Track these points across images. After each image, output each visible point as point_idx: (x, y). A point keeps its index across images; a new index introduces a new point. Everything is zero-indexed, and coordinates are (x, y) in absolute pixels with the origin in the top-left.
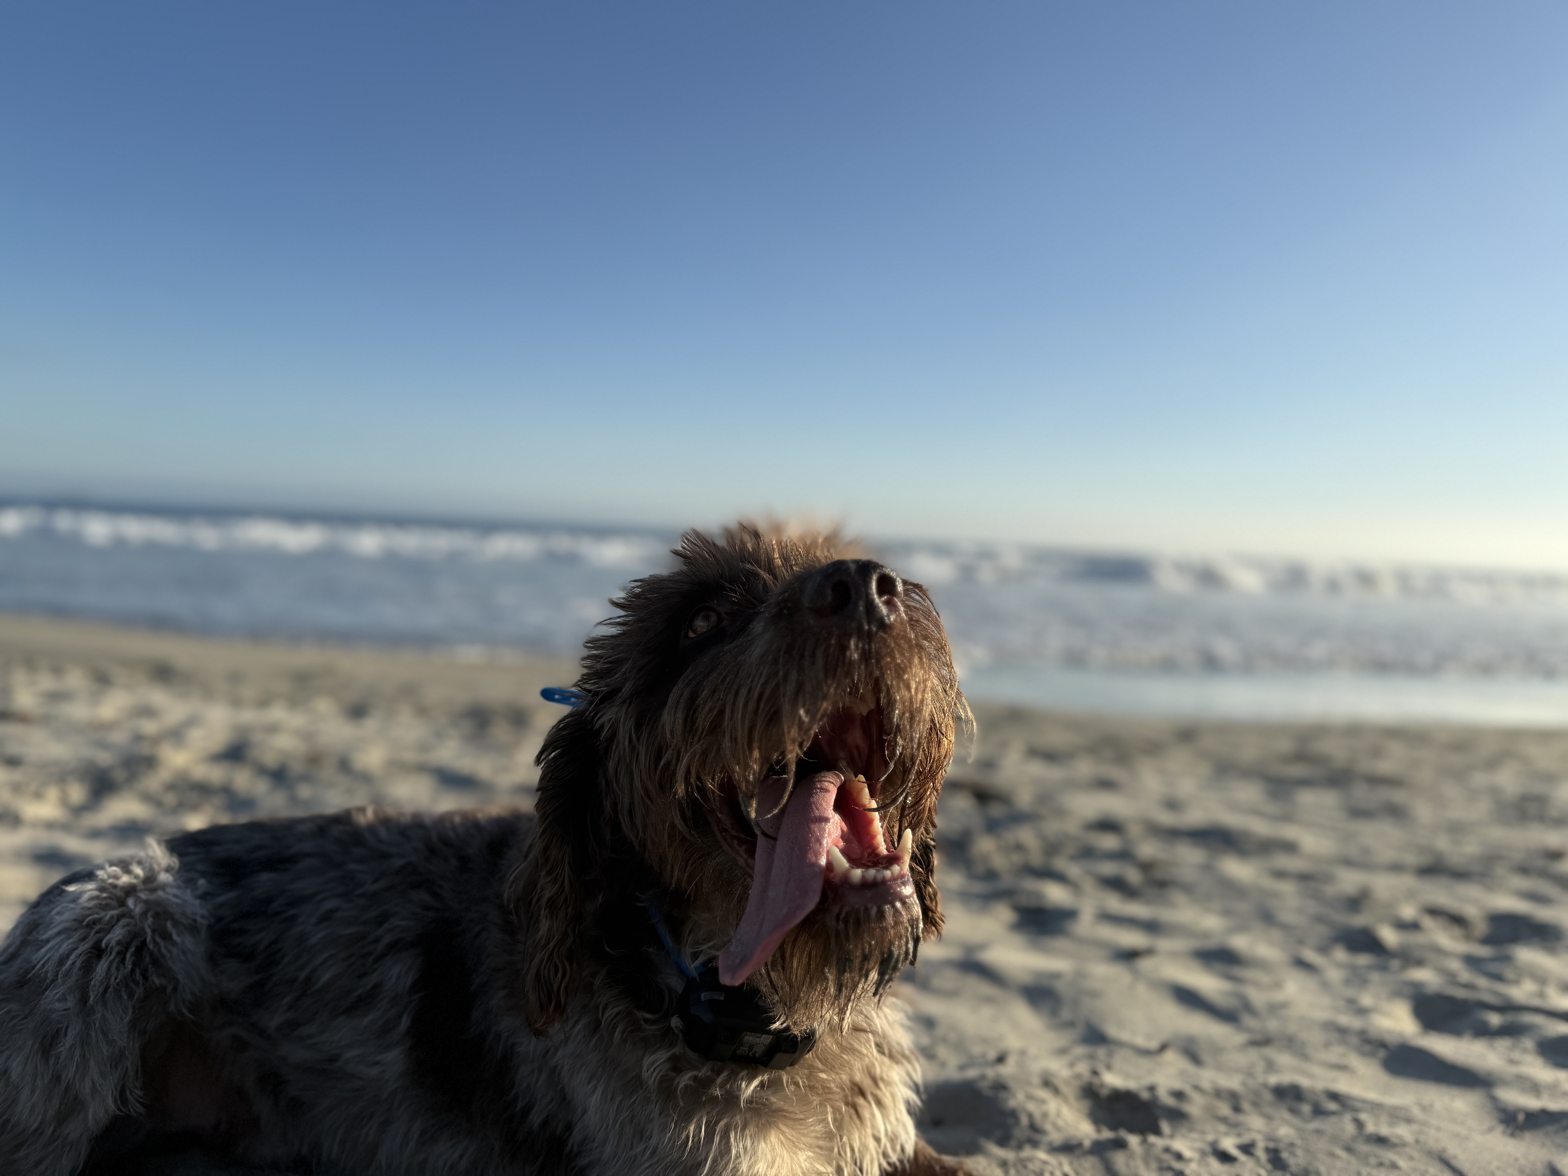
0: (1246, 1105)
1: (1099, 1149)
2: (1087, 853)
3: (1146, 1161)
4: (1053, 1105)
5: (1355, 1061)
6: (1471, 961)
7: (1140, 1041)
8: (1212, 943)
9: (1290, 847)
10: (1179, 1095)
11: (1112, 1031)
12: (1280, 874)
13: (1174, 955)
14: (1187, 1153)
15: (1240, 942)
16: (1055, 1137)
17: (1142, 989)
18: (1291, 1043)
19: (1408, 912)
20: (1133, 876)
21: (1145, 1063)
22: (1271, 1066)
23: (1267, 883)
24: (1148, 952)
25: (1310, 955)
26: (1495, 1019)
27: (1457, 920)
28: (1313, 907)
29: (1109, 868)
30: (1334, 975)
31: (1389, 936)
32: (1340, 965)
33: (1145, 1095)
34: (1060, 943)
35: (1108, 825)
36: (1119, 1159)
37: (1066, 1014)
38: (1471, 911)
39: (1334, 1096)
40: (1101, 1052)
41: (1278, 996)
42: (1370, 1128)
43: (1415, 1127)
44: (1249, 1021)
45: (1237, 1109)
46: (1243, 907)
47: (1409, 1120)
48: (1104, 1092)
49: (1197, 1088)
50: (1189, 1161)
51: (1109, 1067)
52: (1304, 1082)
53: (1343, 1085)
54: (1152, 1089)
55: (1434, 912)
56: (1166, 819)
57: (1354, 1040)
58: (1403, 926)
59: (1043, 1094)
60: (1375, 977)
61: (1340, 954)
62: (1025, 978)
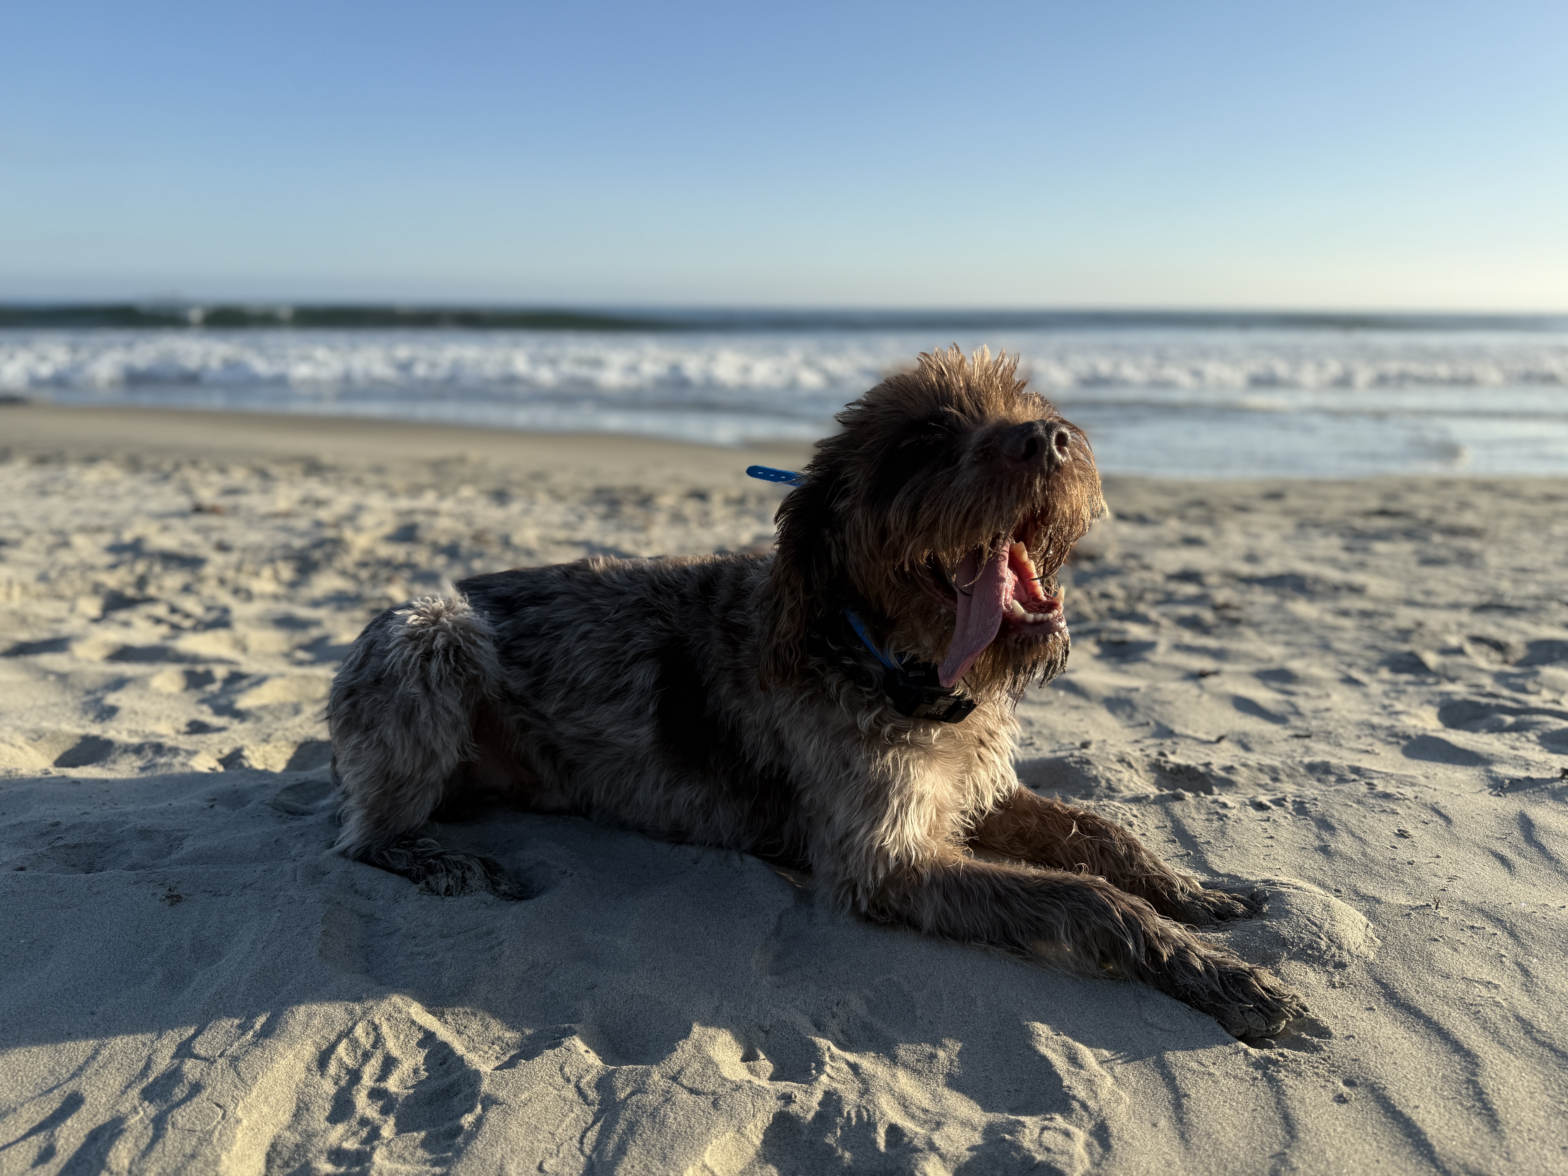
0: (1283, 777)
1: (1160, 801)
2: (1169, 599)
3: (1198, 810)
4: (1126, 774)
5: (1378, 747)
6: (1500, 678)
7: (1201, 735)
8: (1273, 666)
9: (1357, 590)
10: (1229, 769)
11: (1178, 729)
12: (1345, 613)
13: (1237, 675)
14: (1230, 804)
15: (1296, 665)
16: (1128, 794)
17: (1205, 698)
18: (1328, 736)
19: (1453, 641)
20: (1208, 616)
21: (1203, 749)
22: (1308, 750)
23: (1330, 619)
24: (1216, 673)
25: (1356, 674)
26: (1509, 720)
27: (1499, 647)
28: (1366, 637)
29: (1186, 611)
30: (1375, 689)
31: (1431, 659)
32: (1382, 681)
33: (1201, 769)
34: (1139, 667)
35: (1188, 576)
36: (1177, 808)
37: (1140, 717)
38: (1514, 639)
39: (1356, 770)
40: (1168, 742)
41: (1323, 704)
42: (1380, 788)
43: (1416, 789)
44: (1295, 721)
45: (1275, 780)
46: (1305, 639)
47: (1412, 785)
48: (1168, 767)
49: (1244, 765)
50: (1231, 808)
51: (1173, 753)
52: (1334, 761)
53: (1365, 763)
54: (1207, 765)
55: (1477, 640)
56: (1245, 569)
57: (1382, 734)
58: (1446, 651)
59: (1118, 767)
60: (1411, 689)
61: (1385, 674)
62: (1107, 693)
